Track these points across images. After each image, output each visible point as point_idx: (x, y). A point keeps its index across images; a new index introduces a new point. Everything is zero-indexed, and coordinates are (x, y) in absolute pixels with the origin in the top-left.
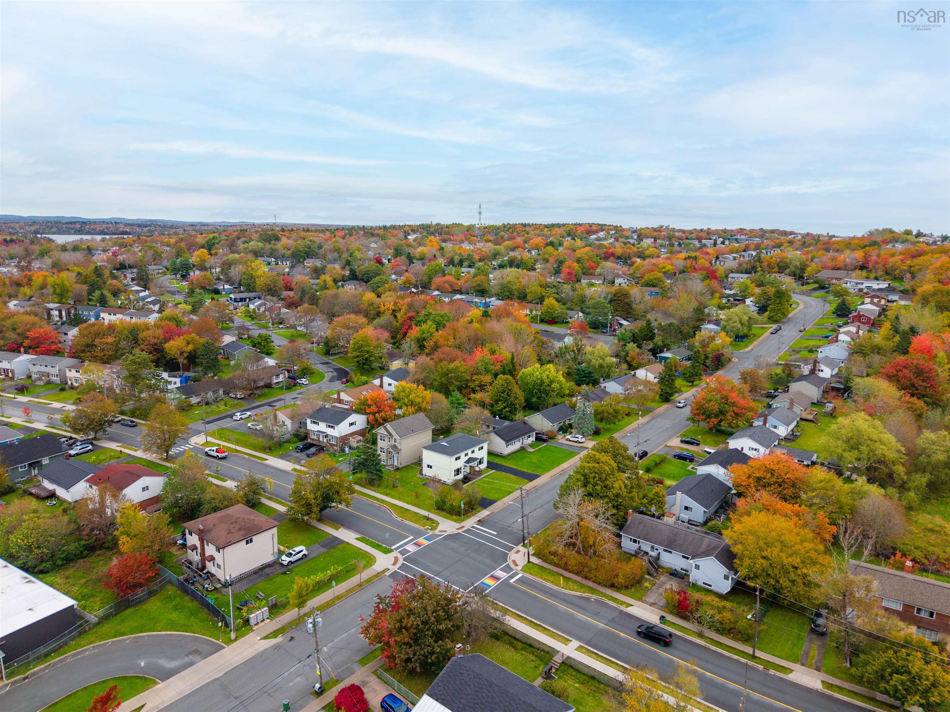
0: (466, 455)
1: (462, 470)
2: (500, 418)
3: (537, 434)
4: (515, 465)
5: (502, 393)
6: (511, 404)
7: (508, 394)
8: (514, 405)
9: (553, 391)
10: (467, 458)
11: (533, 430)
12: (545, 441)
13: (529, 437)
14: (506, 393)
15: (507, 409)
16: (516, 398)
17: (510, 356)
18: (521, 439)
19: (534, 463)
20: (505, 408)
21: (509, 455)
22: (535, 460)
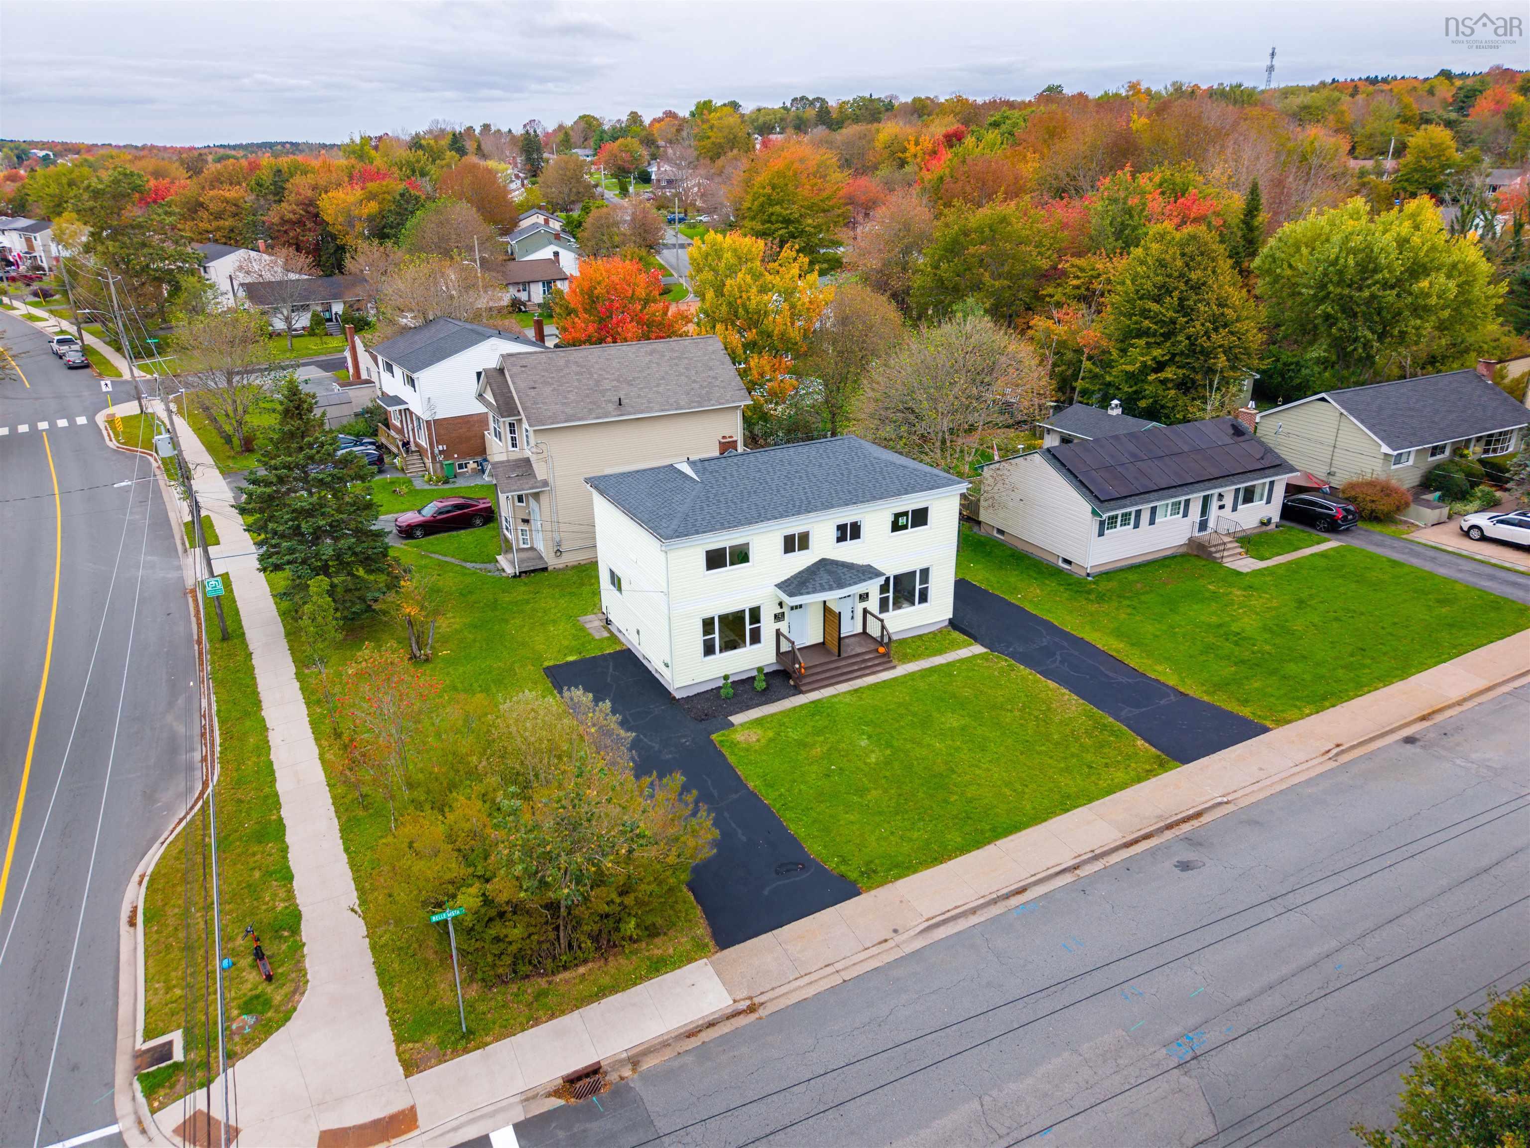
0: (793, 543)
1: (768, 627)
2: (1129, 409)
3: (1291, 489)
4: (1118, 633)
5: (1158, 300)
6: (1193, 349)
7: (1182, 308)
8: (1206, 354)
9: (1420, 310)
10: (801, 561)
11: (1280, 466)
12: (1333, 526)
13: (1249, 496)
14: (1172, 301)
15: (1169, 373)
16: (1219, 323)
17: (1237, 202)
18: (1196, 499)
19: (1239, 639)
20: (1160, 366)
21: (1107, 575)
22: (1248, 624)
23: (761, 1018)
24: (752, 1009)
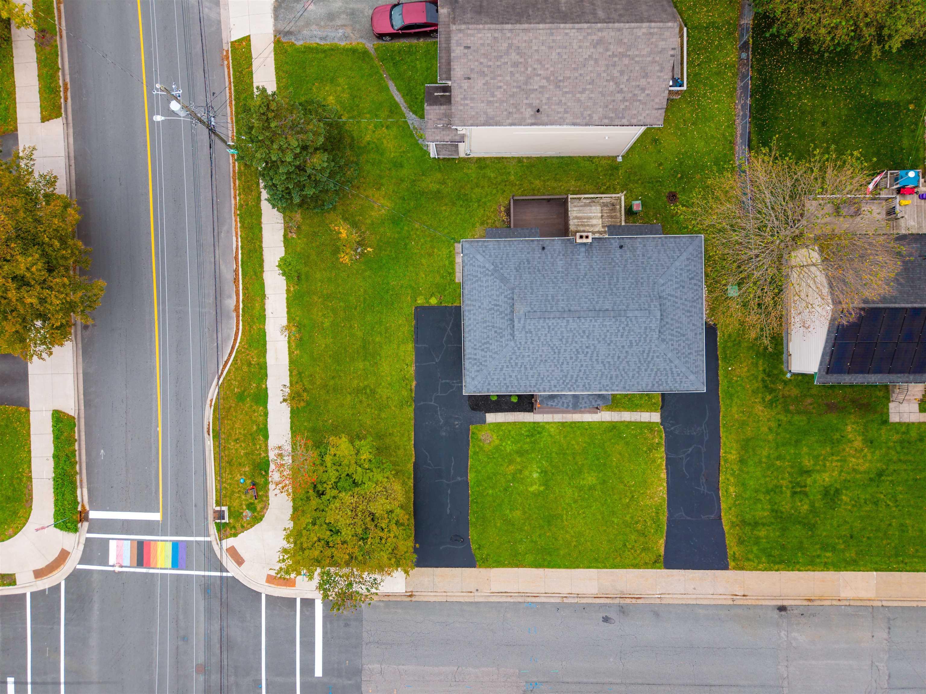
23: (411, 601)
24: (410, 596)
